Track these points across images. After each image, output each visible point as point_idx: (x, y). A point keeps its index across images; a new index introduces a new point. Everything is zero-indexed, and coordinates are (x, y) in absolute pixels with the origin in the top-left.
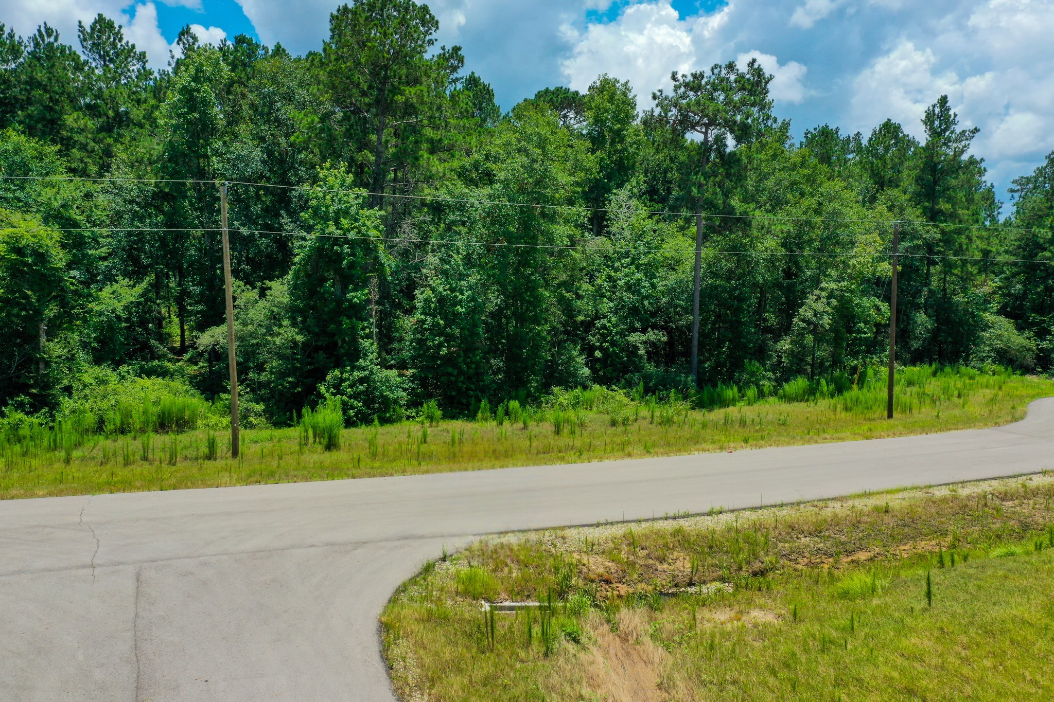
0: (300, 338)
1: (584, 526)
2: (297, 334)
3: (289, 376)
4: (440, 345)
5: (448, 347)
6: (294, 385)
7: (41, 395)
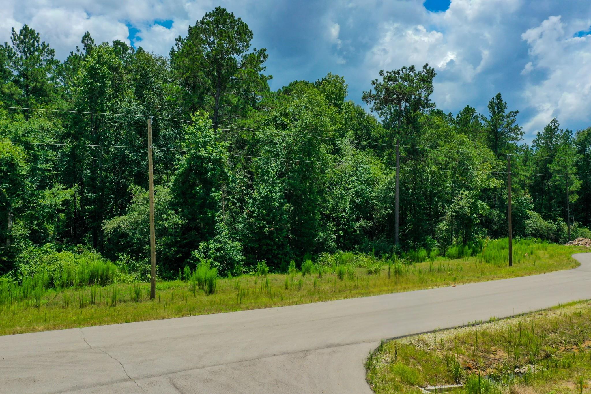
0: (180, 222)
1: (427, 333)
2: (179, 219)
3: (174, 246)
4: (264, 226)
5: (269, 228)
6: (176, 252)
7: (8, 262)
